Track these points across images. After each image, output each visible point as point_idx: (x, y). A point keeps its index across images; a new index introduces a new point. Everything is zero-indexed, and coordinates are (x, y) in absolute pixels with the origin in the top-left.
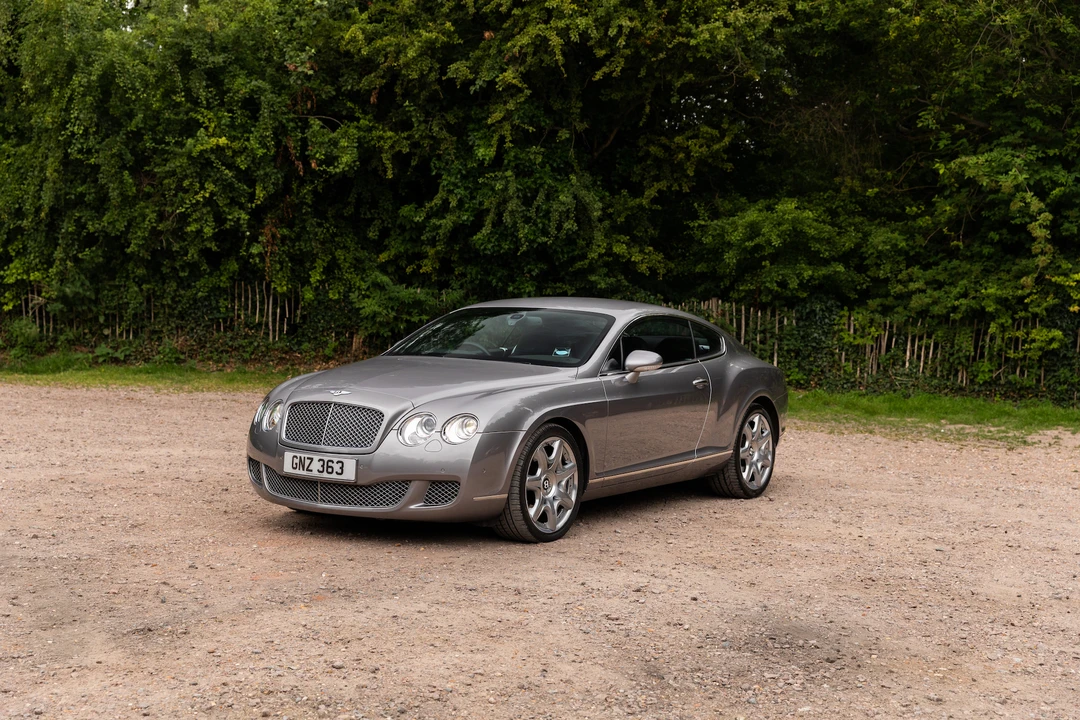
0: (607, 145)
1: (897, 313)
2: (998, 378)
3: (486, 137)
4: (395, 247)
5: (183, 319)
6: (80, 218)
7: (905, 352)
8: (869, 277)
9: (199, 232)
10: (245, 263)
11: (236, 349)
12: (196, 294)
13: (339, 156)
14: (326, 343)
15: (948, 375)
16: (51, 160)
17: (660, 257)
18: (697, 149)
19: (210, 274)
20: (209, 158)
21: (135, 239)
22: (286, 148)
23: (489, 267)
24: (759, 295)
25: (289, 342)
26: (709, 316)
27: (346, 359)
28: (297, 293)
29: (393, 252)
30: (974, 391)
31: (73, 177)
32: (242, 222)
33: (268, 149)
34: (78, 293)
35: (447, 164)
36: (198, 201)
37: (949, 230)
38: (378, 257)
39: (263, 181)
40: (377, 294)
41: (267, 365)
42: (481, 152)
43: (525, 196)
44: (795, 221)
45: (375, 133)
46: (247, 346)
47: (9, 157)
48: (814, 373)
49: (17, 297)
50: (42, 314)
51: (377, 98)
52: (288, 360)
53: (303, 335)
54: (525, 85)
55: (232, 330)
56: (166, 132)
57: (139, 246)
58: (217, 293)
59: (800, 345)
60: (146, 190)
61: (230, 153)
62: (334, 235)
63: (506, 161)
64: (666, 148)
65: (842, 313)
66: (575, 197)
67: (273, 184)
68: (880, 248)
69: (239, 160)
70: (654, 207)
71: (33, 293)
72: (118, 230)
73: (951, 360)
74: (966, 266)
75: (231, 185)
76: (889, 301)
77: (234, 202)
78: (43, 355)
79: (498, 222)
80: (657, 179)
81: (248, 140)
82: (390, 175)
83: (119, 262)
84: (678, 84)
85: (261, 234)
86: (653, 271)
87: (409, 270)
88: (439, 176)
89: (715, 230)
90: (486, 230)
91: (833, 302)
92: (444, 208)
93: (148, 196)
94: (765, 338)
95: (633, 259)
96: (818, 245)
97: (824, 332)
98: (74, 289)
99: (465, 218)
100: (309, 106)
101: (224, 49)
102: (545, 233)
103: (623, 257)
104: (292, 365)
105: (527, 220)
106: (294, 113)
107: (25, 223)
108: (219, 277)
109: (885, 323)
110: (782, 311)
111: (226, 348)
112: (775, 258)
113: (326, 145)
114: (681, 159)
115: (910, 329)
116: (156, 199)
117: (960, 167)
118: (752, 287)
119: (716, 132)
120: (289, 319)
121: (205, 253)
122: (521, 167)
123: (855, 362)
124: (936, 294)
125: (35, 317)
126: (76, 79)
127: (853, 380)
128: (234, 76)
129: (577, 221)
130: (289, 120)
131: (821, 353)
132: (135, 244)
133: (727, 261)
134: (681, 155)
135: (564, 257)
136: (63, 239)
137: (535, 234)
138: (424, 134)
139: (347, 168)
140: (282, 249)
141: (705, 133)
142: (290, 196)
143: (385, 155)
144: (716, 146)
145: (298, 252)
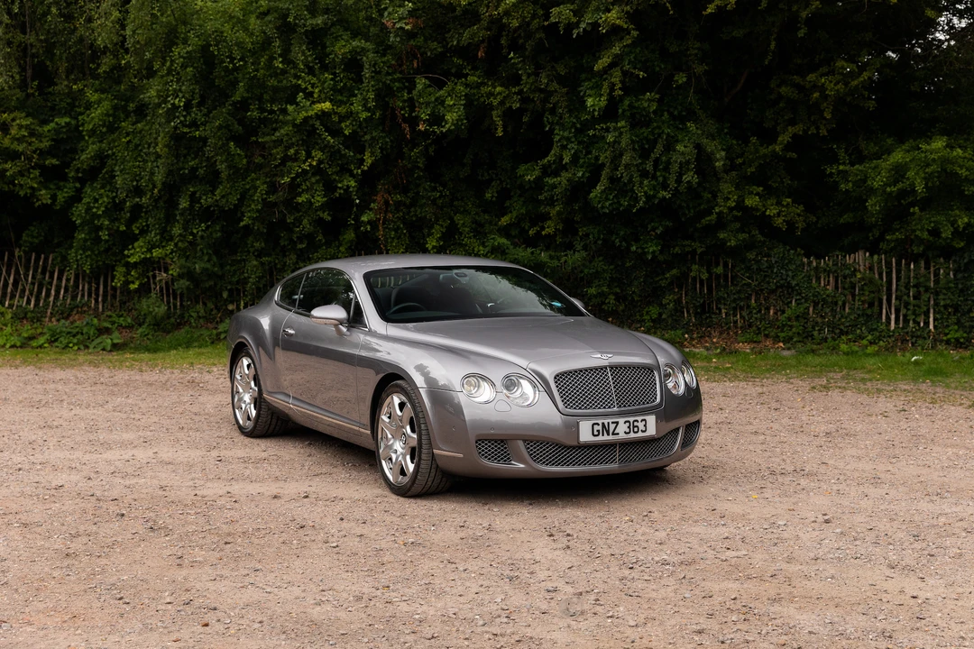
0: (737, 90)
3: (597, 86)
4: (517, 208)
6: (194, 193)
9: (311, 202)
13: (445, 116)
16: (162, 135)
17: (800, 209)
18: (832, 86)
19: (328, 245)
20: (314, 125)
21: (249, 211)
22: (393, 110)
23: (613, 226)
24: (911, 245)
26: (855, 270)
29: (515, 214)
31: (185, 152)
32: (351, 190)
33: (373, 113)
34: (207, 269)
35: (560, 118)
36: (303, 170)
38: (500, 220)
39: (370, 146)
42: (589, 102)
43: (641, 148)
44: (945, 161)
45: (485, 90)
47: (128, 134)
49: (143, 275)
50: (168, 291)
51: (485, 52)
54: (632, 26)
56: (272, 101)
57: (253, 218)
59: (958, 299)
60: (256, 161)
61: (335, 119)
62: (453, 199)
63: (620, 111)
64: (800, 88)
66: (698, 146)
67: (381, 148)
69: (344, 125)
70: (788, 154)
71: (160, 270)
72: (231, 204)
75: (339, 151)
77: (344, 170)
78: (168, 332)
79: (613, 177)
80: (792, 122)
81: (353, 104)
82: (500, 133)
84: (804, 14)
85: (374, 201)
86: (791, 224)
87: (532, 232)
88: (552, 131)
89: (857, 175)
90: (602, 186)
92: (559, 168)
93: (260, 167)
94: (919, 292)
95: (767, 213)
98: (203, 265)
99: (580, 174)
100: (415, 65)
101: (327, 11)
102: (665, 186)
103: (757, 210)
105: (644, 174)
106: (400, 73)
107: (144, 200)
108: (339, 247)
110: (937, 263)
112: (926, 204)
113: (432, 105)
114: (816, 98)
116: (268, 170)
118: (901, 237)
119: (854, 67)
121: (319, 223)
122: (638, 116)
125: (162, 295)
126: (176, 51)
129: (699, 172)
130: (393, 81)
132: (249, 217)
133: (870, 208)
134: (816, 95)
135: (690, 212)
136: (182, 214)
137: (655, 190)
138: (533, 87)
139: (453, 127)
140: (397, 216)
141: (840, 68)
142: (402, 161)
143: (496, 111)
144: (855, 82)
145: (414, 218)
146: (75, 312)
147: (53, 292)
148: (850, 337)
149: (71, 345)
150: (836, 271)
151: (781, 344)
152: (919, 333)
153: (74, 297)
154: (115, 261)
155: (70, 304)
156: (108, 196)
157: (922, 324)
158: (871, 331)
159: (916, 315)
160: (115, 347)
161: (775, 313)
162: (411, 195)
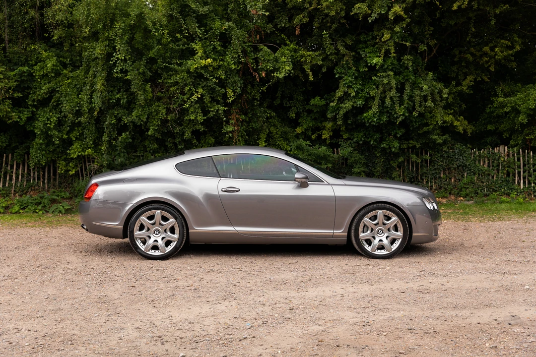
3: (373, 51)
4: (306, 123)
6: (118, 114)
9: (195, 119)
13: (280, 67)
16: (99, 78)
17: (467, 122)
18: (500, 54)
20: (201, 73)
21: (152, 126)
22: (247, 65)
23: (369, 133)
24: (530, 142)
26: (500, 156)
29: (305, 126)
31: (112, 89)
32: (220, 112)
33: (238, 66)
35: (344, 70)
36: (194, 100)
38: (295, 130)
39: (232, 86)
42: (375, 61)
45: (300, 53)
47: (68, 79)
49: (76, 166)
51: (300, 31)
54: (406, 16)
56: (171, 57)
57: (155, 130)
60: (158, 95)
63: (386, 66)
67: (239, 87)
69: (219, 73)
70: (469, 92)
72: (142, 121)
75: (213, 89)
77: (214, 100)
80: (467, 74)
81: (222, 60)
82: (311, 78)
83: (139, 141)
85: (231, 119)
86: (465, 131)
87: (313, 138)
88: (340, 78)
89: (511, 103)
92: (346, 98)
93: (159, 99)
95: (455, 125)
99: (360, 102)
100: (258, 38)
101: (205, 4)
102: (409, 110)
103: (449, 123)
106: (250, 42)
107: (82, 119)
113: (271, 62)
114: (486, 61)
116: (165, 100)
121: (196, 133)
128: (214, 20)
130: (248, 47)
132: (152, 129)
134: (486, 59)
135: (416, 124)
136: (107, 128)
138: (333, 52)
139: (287, 75)
140: (242, 128)
141: (503, 44)
142: (246, 95)
143: (306, 66)
144: (511, 52)
145: (251, 130)
146: (30, 190)
147: (14, 177)
148: (498, 193)
149: (37, 211)
150: (489, 157)
151: (462, 198)
153: (28, 181)
154: (58, 157)
155: (26, 185)
156: (56, 117)
158: (510, 189)
160: (68, 211)
161: (455, 181)
162: (250, 115)
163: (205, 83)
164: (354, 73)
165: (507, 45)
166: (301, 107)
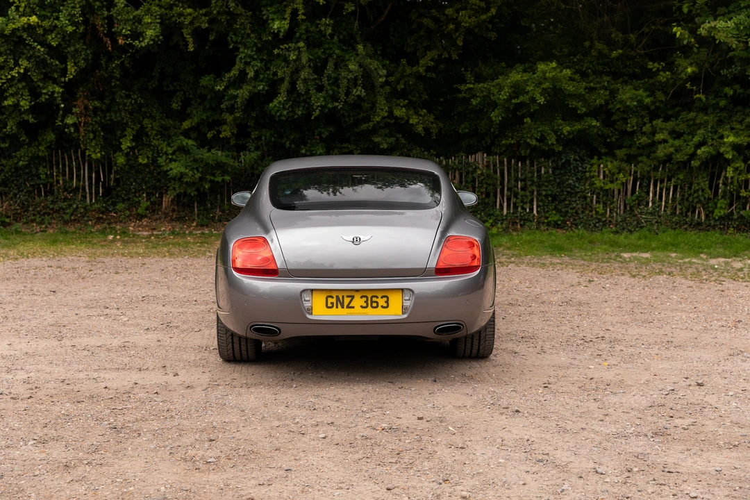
0: (382, 19)
1: (641, 162)
2: (732, 213)
3: (278, 11)
4: (197, 115)
5: (6, 186)
7: (648, 194)
8: (616, 130)
9: (17, 105)
10: (60, 132)
11: (57, 211)
12: (18, 163)
13: (144, 32)
14: (139, 202)
15: (686, 212)
17: (431, 118)
18: (467, 20)
19: (30, 145)
20: (22, 36)
22: (94, 26)
23: (282, 130)
24: (519, 149)
25: (105, 203)
26: (476, 167)
27: (158, 216)
28: (109, 159)
29: (196, 120)
30: (710, 225)
32: (56, 95)
33: (77, 28)
35: (242, 38)
36: (13, 77)
37: (691, 85)
38: (182, 125)
39: (73, 57)
40: (182, 157)
41: (86, 225)
42: (276, 25)
43: (315, 66)
44: (556, 79)
45: (179, 10)
46: (67, 208)
48: (569, 215)
52: (105, 220)
53: (118, 196)
55: (53, 194)
58: (37, 162)
59: (556, 190)
61: (41, 31)
62: (141, 105)
63: (298, 35)
65: (593, 161)
66: (360, 66)
67: (83, 59)
68: (628, 104)
69: (50, 37)
70: (429, 75)
73: (691, 199)
74: (702, 118)
75: (44, 60)
76: (633, 151)
77: (47, 78)
79: (292, 89)
80: (428, 48)
81: (57, 18)
82: (191, 48)
85: (75, 106)
86: (427, 131)
87: (209, 135)
88: (237, 49)
89: (482, 92)
90: (282, 98)
91: (584, 151)
92: (241, 79)
94: (526, 184)
95: (411, 122)
96: (574, 103)
97: (577, 178)
99: (261, 87)
102: (335, 98)
103: (402, 119)
104: (109, 224)
105: (320, 89)
108: (38, 147)
109: (631, 171)
110: (540, 162)
111: (48, 210)
113: (130, 23)
114: (451, 29)
115: (652, 174)
117: (708, 31)
118: (512, 142)
119: (483, 4)
120: (104, 183)
121: (23, 125)
122: (312, 38)
123: (605, 204)
124: (677, 143)
127: (604, 219)
129: (365, 87)
131: (575, 197)
133: (494, 119)
134: (451, 26)
135: (350, 120)
137: (326, 101)
138: (221, 10)
139: (151, 42)
140: (94, 119)
141: (473, 4)
142: (100, 71)
143: (186, 30)
144: (484, 17)
145: (109, 122)
150: (461, 169)
152: (526, 217)
157: (528, 210)
158: (490, 215)
159: (524, 203)
162: (107, 101)
163: (31, 52)
164: (255, 43)
165: (479, 7)
166: (191, 92)
